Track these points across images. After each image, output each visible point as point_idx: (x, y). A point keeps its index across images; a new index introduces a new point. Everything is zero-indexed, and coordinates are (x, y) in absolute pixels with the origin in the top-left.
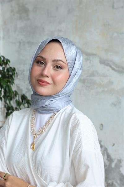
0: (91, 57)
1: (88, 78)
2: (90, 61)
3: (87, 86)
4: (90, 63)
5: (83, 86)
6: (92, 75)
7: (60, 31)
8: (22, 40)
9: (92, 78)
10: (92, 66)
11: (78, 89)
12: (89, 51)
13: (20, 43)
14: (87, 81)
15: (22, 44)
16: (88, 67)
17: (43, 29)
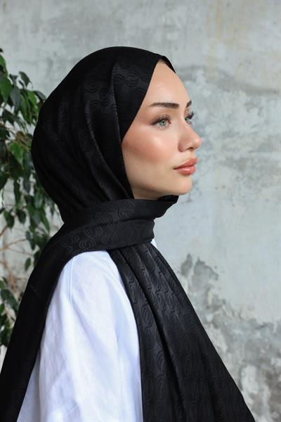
0: (263, 99)
1: (254, 155)
2: (261, 109)
3: (250, 178)
4: (259, 114)
5: (237, 178)
6: (267, 146)
7: (169, 28)
8: (55, 54)
9: (266, 155)
10: (267, 122)
11: (224, 187)
12: (256, 82)
13: (50, 63)
14: (249, 163)
15: (55, 66)
16: (255, 126)
17: (121, 23)
